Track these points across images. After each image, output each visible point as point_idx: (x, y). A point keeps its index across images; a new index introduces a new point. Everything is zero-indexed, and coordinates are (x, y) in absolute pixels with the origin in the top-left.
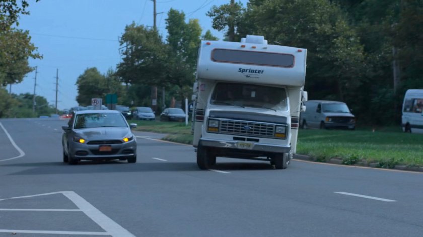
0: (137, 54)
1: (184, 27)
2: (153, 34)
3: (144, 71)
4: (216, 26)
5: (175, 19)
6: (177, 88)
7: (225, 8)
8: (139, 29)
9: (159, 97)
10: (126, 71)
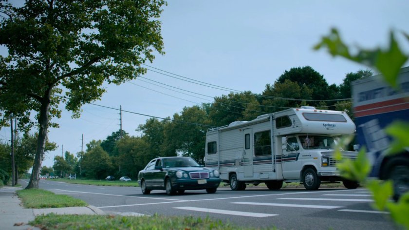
0: (58, 163)
1: (69, 156)
2: (62, 158)
3: (60, 167)
4: (78, 157)
5: (67, 154)
6: (68, 171)
7: (80, 153)
8: (59, 157)
9: (63, 173)
10: (55, 167)
